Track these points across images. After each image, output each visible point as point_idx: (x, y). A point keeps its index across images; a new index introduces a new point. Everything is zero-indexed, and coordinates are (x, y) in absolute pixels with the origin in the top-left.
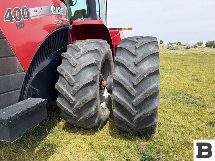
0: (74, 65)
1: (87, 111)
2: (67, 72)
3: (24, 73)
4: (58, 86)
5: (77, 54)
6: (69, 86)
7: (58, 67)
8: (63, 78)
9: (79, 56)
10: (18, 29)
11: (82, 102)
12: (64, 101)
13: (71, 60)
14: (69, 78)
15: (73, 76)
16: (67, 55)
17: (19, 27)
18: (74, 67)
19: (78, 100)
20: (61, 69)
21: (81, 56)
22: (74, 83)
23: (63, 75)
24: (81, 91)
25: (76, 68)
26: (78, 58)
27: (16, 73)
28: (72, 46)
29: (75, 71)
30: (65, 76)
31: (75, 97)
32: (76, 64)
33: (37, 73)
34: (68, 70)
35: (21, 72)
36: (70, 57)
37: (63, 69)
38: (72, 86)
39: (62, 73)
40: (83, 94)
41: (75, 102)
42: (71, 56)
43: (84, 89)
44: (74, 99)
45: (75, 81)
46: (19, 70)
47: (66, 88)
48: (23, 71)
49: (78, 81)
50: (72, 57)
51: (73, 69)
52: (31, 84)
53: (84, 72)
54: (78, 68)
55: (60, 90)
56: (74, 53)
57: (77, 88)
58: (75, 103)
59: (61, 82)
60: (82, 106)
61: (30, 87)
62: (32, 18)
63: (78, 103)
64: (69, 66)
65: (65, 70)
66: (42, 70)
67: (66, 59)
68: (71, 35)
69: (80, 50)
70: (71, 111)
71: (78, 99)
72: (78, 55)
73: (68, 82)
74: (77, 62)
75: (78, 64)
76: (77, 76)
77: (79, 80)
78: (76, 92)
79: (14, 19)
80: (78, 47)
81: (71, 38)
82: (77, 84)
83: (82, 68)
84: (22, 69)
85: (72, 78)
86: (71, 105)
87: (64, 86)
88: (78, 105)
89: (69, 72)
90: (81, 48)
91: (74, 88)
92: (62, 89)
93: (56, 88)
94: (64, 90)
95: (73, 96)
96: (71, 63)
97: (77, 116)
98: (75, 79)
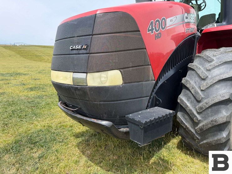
0: (204, 78)
1: (214, 135)
2: (194, 85)
3: (154, 82)
4: (181, 100)
5: (208, 66)
6: (195, 102)
7: (183, 79)
8: (188, 92)
9: (211, 68)
10: (156, 39)
11: (210, 123)
12: (186, 118)
13: (201, 72)
14: (196, 92)
15: (202, 90)
16: (195, 66)
17: (157, 38)
18: (204, 79)
19: (205, 120)
20: (187, 81)
21: (214, 68)
22: (202, 98)
23: (189, 88)
24: (210, 110)
25: (206, 81)
26: (209, 70)
27: (148, 81)
28: (202, 56)
29: (204, 85)
30: (192, 89)
31: (201, 115)
32: (207, 77)
33: (161, 83)
34: (195, 82)
35: (152, 80)
36: (200, 69)
37: (189, 80)
38: (199, 102)
39: (188, 86)
40: (213, 114)
41: (200, 120)
42: (201, 67)
43: (215, 108)
44: (199, 117)
45: (203, 96)
46: (151, 79)
47: (191, 102)
48: (153, 80)
49: (207, 97)
50: (202, 69)
51: (203, 82)
52: (155, 93)
53: (217, 86)
54: (209, 82)
55: (183, 104)
56: (204, 64)
57: (205, 105)
58: (199, 122)
59: (185, 95)
60: (209, 127)
61: (154, 96)
62: (168, 28)
63: (204, 122)
64: (197, 79)
65: (192, 82)
66: (166, 81)
67: (193, 70)
68: (197, 44)
69: (213, 60)
70: (193, 130)
71: (205, 118)
72: (210, 66)
73: (194, 96)
74: (208, 75)
75: (210, 77)
76: (207, 91)
77: (208, 95)
78: (203, 109)
79: (154, 30)
80: (210, 57)
81: (197, 47)
82: (205, 101)
83: (214, 82)
84: (153, 78)
85: (200, 92)
86: (195, 123)
87: (188, 100)
88: (203, 126)
89: (196, 85)
90: (214, 58)
91: (200, 104)
92: (186, 103)
93: (179, 101)
94: (188, 104)
95: (198, 113)
96: (201, 76)
97: (199, 138)
98: (203, 94)
